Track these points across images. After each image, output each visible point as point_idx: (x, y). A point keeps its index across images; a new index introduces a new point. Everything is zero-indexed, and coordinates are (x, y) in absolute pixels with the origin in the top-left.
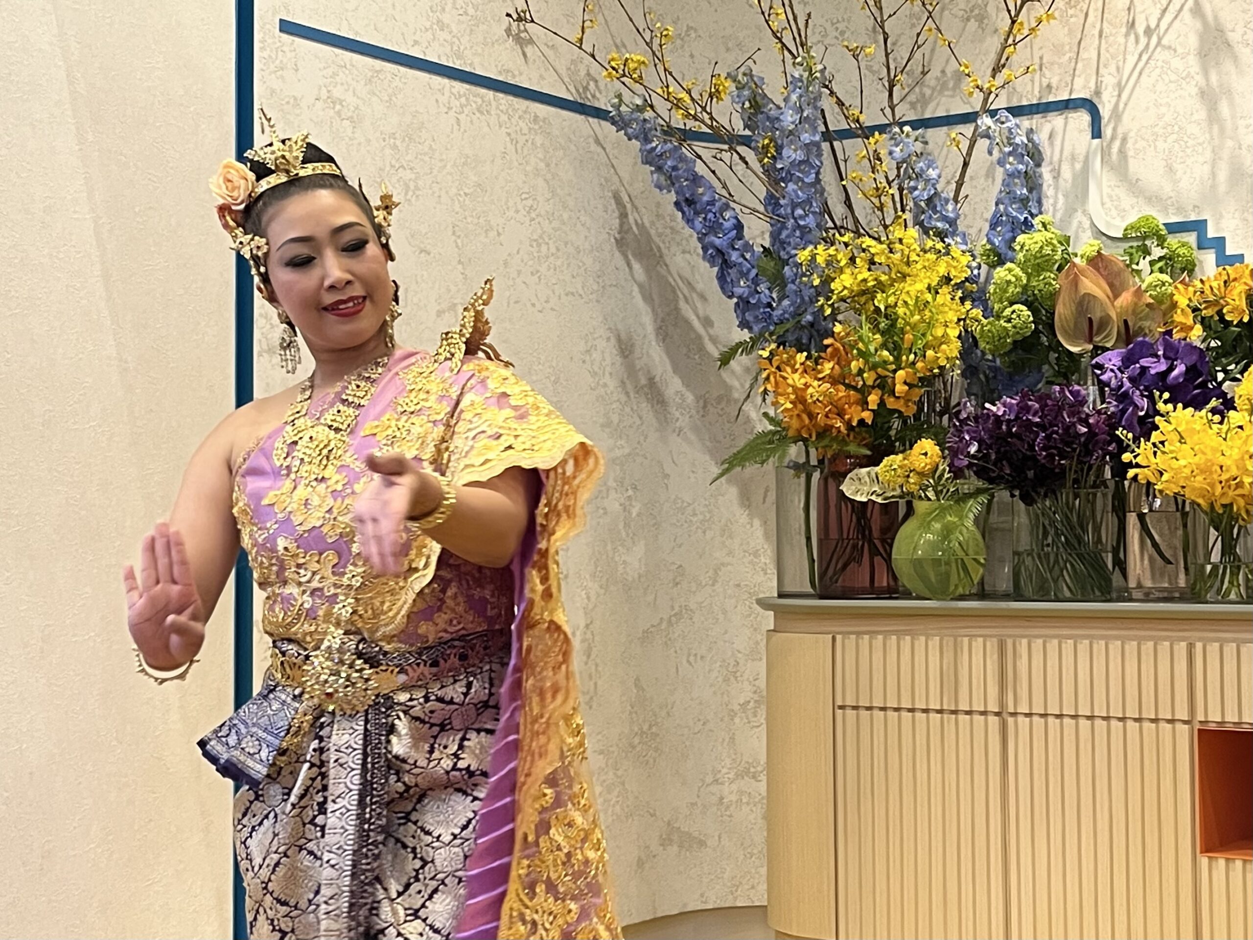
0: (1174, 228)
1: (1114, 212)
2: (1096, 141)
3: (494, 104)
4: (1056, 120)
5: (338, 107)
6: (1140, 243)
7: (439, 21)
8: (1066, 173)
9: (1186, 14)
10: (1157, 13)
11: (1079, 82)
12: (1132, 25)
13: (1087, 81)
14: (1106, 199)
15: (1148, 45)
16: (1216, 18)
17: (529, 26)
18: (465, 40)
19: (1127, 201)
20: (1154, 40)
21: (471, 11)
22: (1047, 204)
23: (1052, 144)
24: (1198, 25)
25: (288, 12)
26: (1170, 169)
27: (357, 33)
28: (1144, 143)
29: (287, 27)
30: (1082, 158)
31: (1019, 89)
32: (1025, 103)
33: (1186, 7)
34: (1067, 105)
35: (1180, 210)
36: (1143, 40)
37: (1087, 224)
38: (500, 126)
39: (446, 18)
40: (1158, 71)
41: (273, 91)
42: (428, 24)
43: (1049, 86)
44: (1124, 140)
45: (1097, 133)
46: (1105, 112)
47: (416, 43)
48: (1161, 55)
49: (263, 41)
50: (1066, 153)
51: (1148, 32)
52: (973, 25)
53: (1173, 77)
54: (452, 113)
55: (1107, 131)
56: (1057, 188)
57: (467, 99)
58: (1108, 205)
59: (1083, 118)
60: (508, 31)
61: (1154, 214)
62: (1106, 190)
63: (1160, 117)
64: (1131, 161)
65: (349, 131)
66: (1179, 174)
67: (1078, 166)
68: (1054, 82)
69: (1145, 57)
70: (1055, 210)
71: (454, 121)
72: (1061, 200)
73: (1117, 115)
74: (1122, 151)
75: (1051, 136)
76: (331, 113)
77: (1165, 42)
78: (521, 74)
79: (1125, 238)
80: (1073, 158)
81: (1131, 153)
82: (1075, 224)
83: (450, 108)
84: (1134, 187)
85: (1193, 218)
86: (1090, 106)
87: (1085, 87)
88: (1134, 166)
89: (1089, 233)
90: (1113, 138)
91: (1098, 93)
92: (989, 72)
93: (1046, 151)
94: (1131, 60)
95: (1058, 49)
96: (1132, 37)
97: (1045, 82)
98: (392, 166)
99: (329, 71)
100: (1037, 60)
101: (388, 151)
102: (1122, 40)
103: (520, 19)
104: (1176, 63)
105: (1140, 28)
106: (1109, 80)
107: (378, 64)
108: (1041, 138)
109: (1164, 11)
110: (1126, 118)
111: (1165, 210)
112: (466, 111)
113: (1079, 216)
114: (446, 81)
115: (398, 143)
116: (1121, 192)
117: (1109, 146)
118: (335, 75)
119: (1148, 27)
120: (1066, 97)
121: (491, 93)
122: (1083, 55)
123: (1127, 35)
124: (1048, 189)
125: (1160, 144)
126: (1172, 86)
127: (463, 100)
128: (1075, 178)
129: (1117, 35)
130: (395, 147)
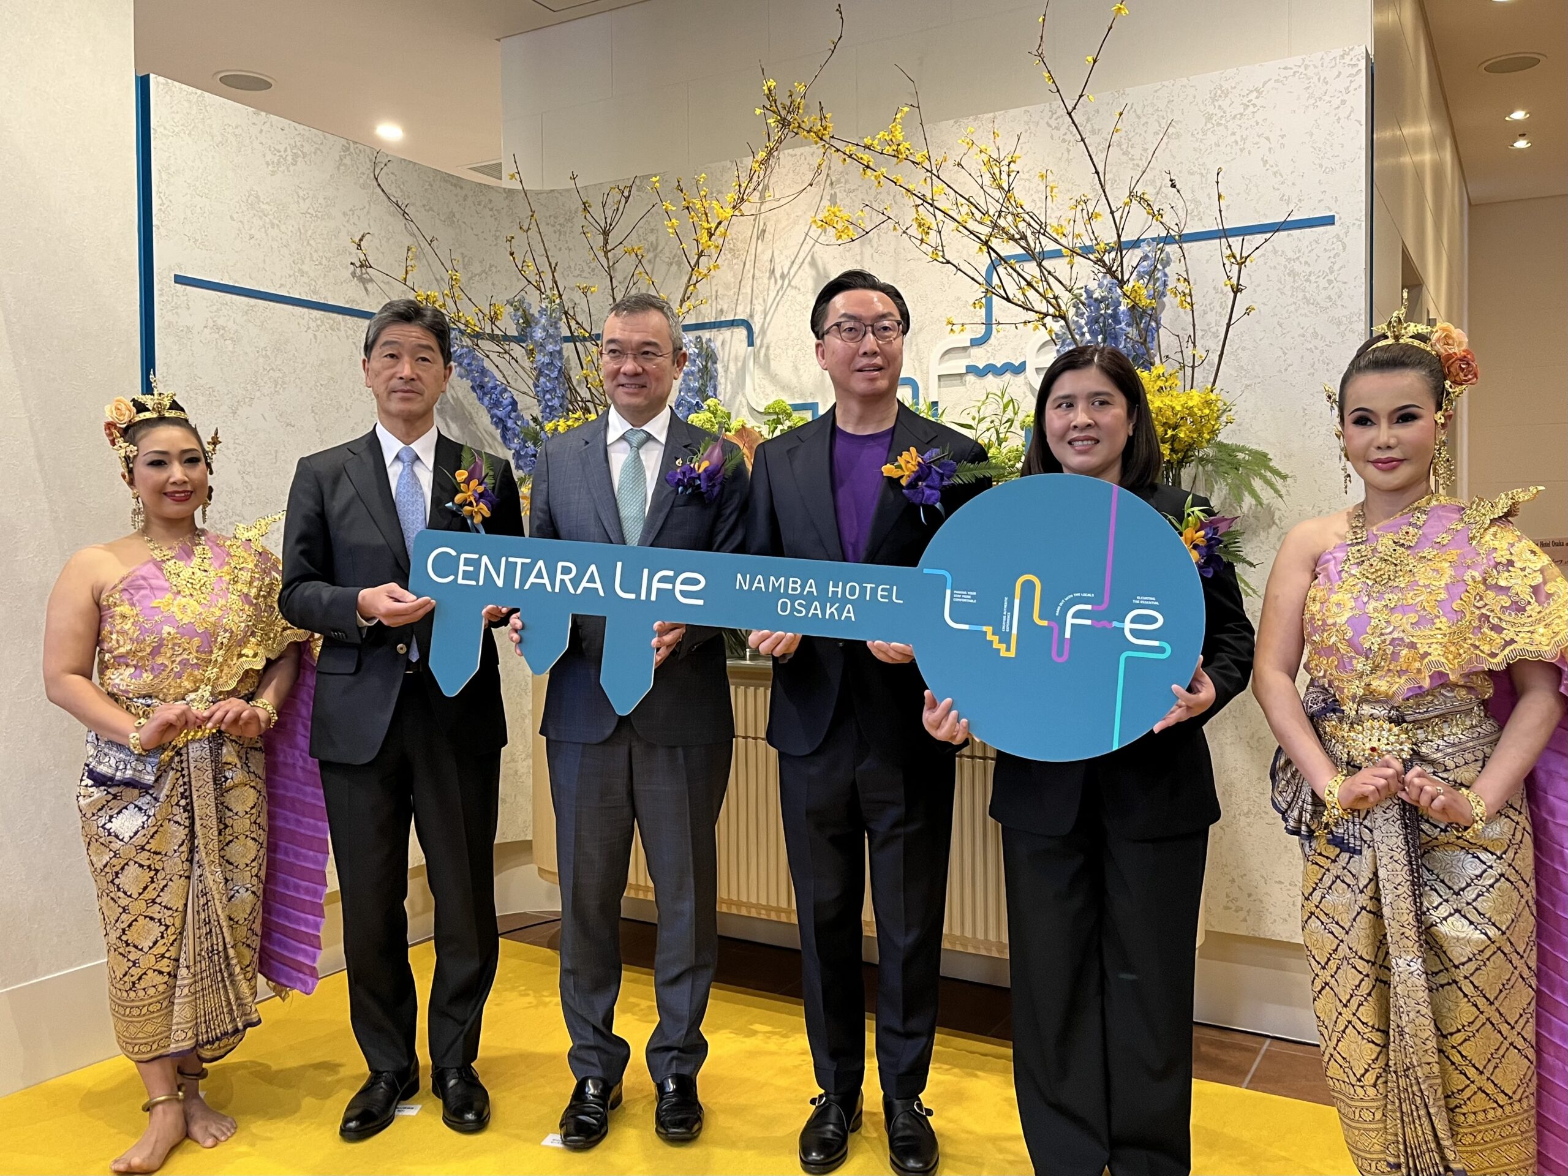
0: (797, 408)
1: (761, 395)
2: (750, 348)
3: (343, 324)
4: (726, 333)
5: (222, 332)
6: (775, 417)
7: (299, 270)
8: (732, 368)
9: (806, 265)
10: (788, 264)
11: (740, 309)
12: (773, 272)
13: (745, 308)
14: (757, 387)
15: (782, 285)
16: (824, 269)
17: (369, 270)
18: (320, 282)
19: (770, 388)
20: (786, 282)
21: (324, 261)
22: (720, 389)
23: (723, 349)
24: (814, 273)
25: (181, 269)
26: (796, 368)
27: (236, 282)
28: (780, 351)
29: (180, 280)
30: (741, 359)
31: (703, 311)
32: (707, 321)
33: (806, 261)
34: (732, 324)
35: (802, 395)
36: (780, 282)
37: (745, 403)
38: (348, 337)
39: (305, 268)
40: (789, 303)
41: (170, 323)
42: (291, 273)
43: (722, 311)
44: (768, 348)
45: (751, 343)
46: (756, 329)
47: (282, 285)
48: (791, 292)
49: (161, 290)
50: (732, 356)
51: (783, 277)
52: (674, 268)
53: (798, 308)
54: (310, 331)
55: (757, 342)
56: (726, 379)
57: (322, 322)
58: (758, 390)
59: (742, 332)
60: (354, 274)
61: (784, 398)
62: (757, 381)
63: (789, 334)
64: (772, 362)
65: (230, 348)
66: (801, 372)
67: (740, 364)
68: (725, 308)
69: (780, 293)
70: (725, 393)
71: (311, 336)
72: (729, 386)
73: (763, 331)
74: (766, 355)
75: (723, 344)
76: (217, 336)
77: (793, 283)
78: (363, 302)
79: (766, 413)
80: (736, 359)
81: (772, 357)
82: (738, 402)
83: (309, 328)
84: (774, 378)
85: (810, 401)
86: (747, 325)
87: (744, 312)
88: (773, 364)
89: (746, 409)
90: (761, 346)
91: (751, 316)
92: (679, 303)
93: (720, 354)
94: (772, 294)
95: (727, 287)
96: (773, 280)
97: (719, 307)
98: (265, 369)
99: (215, 308)
100: (714, 293)
101: (261, 360)
102: (766, 281)
103: (361, 266)
104: (800, 298)
105: (778, 274)
106: (759, 308)
107: (253, 301)
108: (716, 345)
109: (793, 263)
110: (769, 333)
111: (792, 395)
112: (321, 329)
113: (740, 397)
114: (306, 310)
115: (268, 353)
116: (766, 383)
117: (759, 352)
118: (218, 310)
119: (782, 274)
120: (732, 318)
121: (340, 316)
122: (743, 291)
123: (770, 278)
124: (721, 379)
125: (790, 352)
126: (798, 313)
127: (319, 322)
128: (737, 372)
129: (763, 277)
130: (266, 356)
